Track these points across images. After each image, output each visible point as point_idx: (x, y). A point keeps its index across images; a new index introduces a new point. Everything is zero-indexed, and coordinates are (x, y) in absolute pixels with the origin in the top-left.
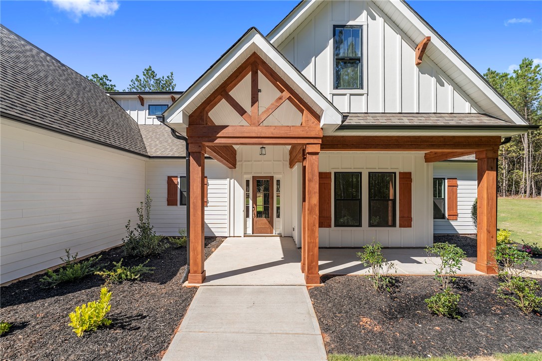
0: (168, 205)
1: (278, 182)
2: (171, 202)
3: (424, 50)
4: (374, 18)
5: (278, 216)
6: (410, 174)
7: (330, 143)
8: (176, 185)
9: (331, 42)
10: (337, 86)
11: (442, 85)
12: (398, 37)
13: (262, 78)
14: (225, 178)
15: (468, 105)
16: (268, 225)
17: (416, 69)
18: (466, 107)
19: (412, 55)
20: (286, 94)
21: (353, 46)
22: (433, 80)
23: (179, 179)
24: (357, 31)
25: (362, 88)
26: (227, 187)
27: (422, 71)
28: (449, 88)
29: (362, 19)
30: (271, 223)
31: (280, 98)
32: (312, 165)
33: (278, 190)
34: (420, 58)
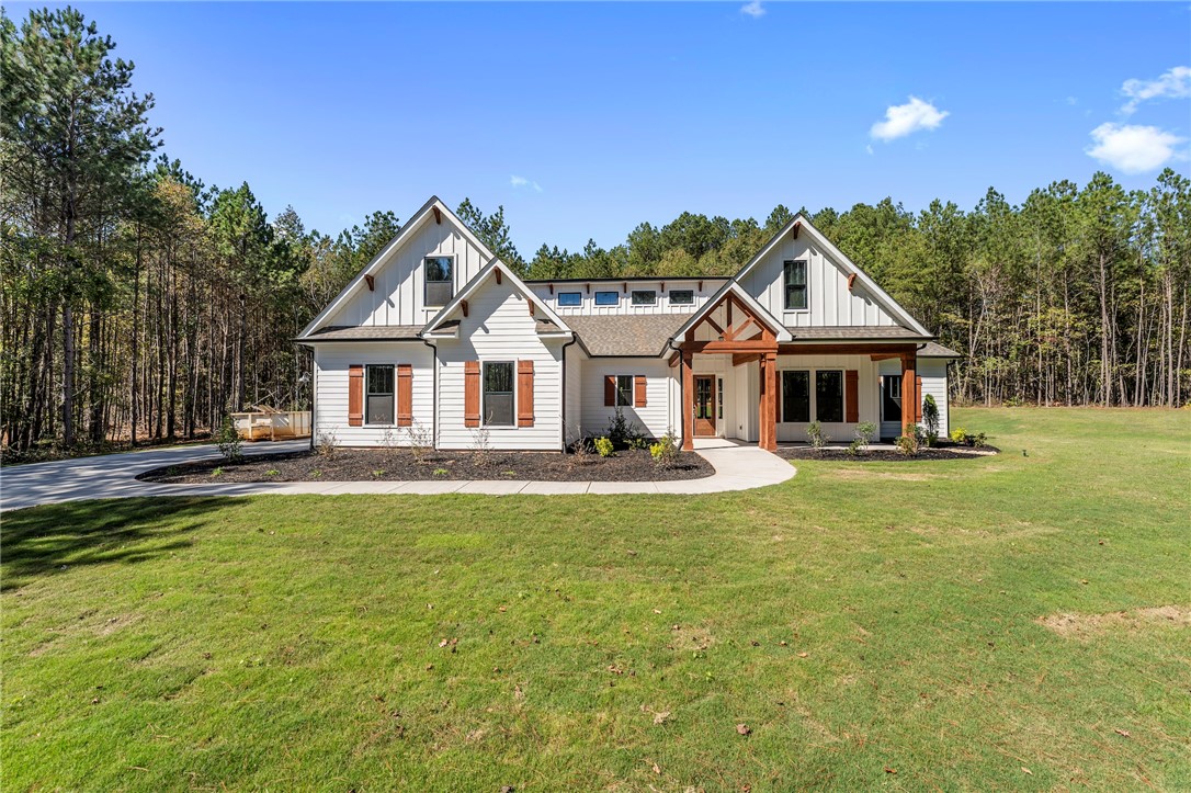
0: (606, 405)
1: (720, 380)
2: (609, 402)
3: (854, 281)
4: (815, 254)
5: (721, 417)
6: (856, 372)
7: (784, 349)
8: (613, 385)
9: (782, 273)
10: (787, 307)
11: (870, 304)
12: (835, 268)
13: (734, 306)
14: (664, 377)
15: (890, 319)
16: (710, 427)
17: (849, 292)
18: (889, 321)
19: (845, 282)
20: (752, 318)
21: (801, 277)
22: (863, 300)
23: (616, 379)
24: (802, 264)
25: (806, 308)
26: (667, 386)
27: (854, 294)
28: (875, 307)
29: (806, 256)
30: (713, 424)
31: (748, 321)
32: (770, 368)
33: (721, 389)
34: (851, 285)
